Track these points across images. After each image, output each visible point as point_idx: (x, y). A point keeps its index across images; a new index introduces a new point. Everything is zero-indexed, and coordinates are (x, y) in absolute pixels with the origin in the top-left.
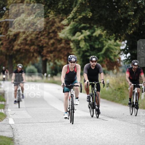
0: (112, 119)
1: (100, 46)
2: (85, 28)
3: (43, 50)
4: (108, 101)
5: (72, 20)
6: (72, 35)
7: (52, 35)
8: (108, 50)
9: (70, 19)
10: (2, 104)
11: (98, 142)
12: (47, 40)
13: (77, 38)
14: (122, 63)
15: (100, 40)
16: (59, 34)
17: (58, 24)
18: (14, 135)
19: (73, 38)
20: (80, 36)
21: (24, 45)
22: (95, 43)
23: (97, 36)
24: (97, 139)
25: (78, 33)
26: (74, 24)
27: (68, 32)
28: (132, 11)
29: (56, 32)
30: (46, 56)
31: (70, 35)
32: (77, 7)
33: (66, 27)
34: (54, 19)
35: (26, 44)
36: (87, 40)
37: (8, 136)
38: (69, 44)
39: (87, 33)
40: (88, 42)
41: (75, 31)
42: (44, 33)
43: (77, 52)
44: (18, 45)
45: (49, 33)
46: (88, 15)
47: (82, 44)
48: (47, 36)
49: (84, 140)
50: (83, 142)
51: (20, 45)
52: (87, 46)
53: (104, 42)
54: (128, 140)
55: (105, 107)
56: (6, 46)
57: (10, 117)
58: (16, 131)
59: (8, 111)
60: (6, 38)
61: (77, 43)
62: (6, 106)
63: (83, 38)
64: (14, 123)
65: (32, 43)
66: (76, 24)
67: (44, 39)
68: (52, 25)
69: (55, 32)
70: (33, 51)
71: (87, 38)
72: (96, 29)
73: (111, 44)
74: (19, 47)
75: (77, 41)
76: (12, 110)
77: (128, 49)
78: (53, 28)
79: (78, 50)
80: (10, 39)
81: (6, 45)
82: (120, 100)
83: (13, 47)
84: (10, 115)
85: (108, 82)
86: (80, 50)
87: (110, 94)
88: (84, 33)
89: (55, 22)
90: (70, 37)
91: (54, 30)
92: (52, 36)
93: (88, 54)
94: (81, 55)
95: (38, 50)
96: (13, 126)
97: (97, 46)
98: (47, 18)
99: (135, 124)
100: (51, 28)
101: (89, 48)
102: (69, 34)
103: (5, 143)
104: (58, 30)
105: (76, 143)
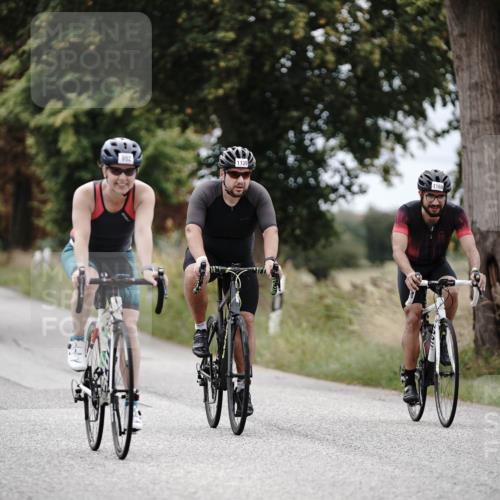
0: (165, 403)
8: (155, 162)
9: (25, 56)
11: (115, 479)
13: (51, 121)
19: (36, 120)
20: (59, 112)
23: (119, 113)
27: (19, 99)
31: (26, 110)
33: (12, 82)
36: (85, 126)
38: (21, 141)
40: (87, 135)
43: (47, 168)
50: (66, 478)
52: (84, 149)
61: (50, 138)
63: (71, 120)
71: (84, 119)
73: (164, 143)
75: (51, 131)
79: (53, 161)
90: (25, 116)
93: (86, 175)
94: (61, 179)
101: (89, 154)
105: (40, 483)
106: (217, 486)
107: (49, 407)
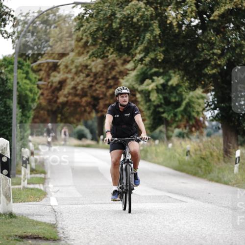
0: (193, 201)
1: (177, 99)
2: (157, 74)
3: (98, 103)
4: (188, 176)
5: (140, 63)
6: (139, 82)
7: (111, 82)
8: (189, 105)
9: (136, 61)
10: (41, 178)
11: (173, 231)
12: (104, 90)
13: (147, 88)
14: (207, 123)
15: (178, 92)
16: (121, 80)
17: (119, 68)
18: (57, 220)
19: (141, 88)
20: (150, 84)
21: (72, 96)
22: (171, 94)
23: (174, 85)
24: (173, 228)
25: (148, 81)
26: (142, 68)
27: (134, 79)
28: (219, 49)
29: (118, 79)
30: (102, 111)
31: (137, 83)
32: (143, 45)
33: (131, 72)
34: (114, 61)
35: (76, 95)
36: (160, 90)
37: (49, 222)
38: (135, 95)
39: (160, 80)
40: (161, 93)
41: (143, 77)
42: (101, 79)
43: (145, 107)
44: (65, 96)
45: (108, 80)
46: (157, 58)
47: (154, 97)
48: (104, 84)
49: (154, 228)
50: (154, 231)
51: (67, 96)
52: (160, 99)
53: (183, 93)
54: (215, 229)
55: (183, 183)
56: (48, 98)
57: (51, 196)
58: (59, 215)
59: (49, 187)
60: (47, 85)
61: (147, 95)
62: (46, 181)
63: (155, 88)
64: (57, 204)
65: (84, 94)
66: (145, 68)
67: (100, 87)
68: (113, 68)
69: (115, 79)
70: (85, 104)
71: (160, 87)
72: (172, 75)
73: (192, 97)
74: (65, 99)
75: (147, 92)
76: (54, 186)
77: (216, 102)
78: (114, 73)
79: (148, 104)
80: (53, 88)
81: (47, 96)
82: (204, 175)
83: (58, 98)
84: (53, 193)
85: (188, 149)
86: (150, 105)
87: (191, 166)
88: (156, 80)
89: (116, 65)
90: (136, 86)
91: (115, 75)
92: (112, 84)
93: (161, 110)
94: (151, 111)
95: (92, 103)
96: (56, 209)
97: (173, 100)
98: (105, 59)
99: (226, 207)
100: (111, 73)
101: (163, 101)
102: (135, 81)
103: (44, 231)
104: (120, 75)
105: (143, 233)
106: (214, 234)
107: (147, 203)
